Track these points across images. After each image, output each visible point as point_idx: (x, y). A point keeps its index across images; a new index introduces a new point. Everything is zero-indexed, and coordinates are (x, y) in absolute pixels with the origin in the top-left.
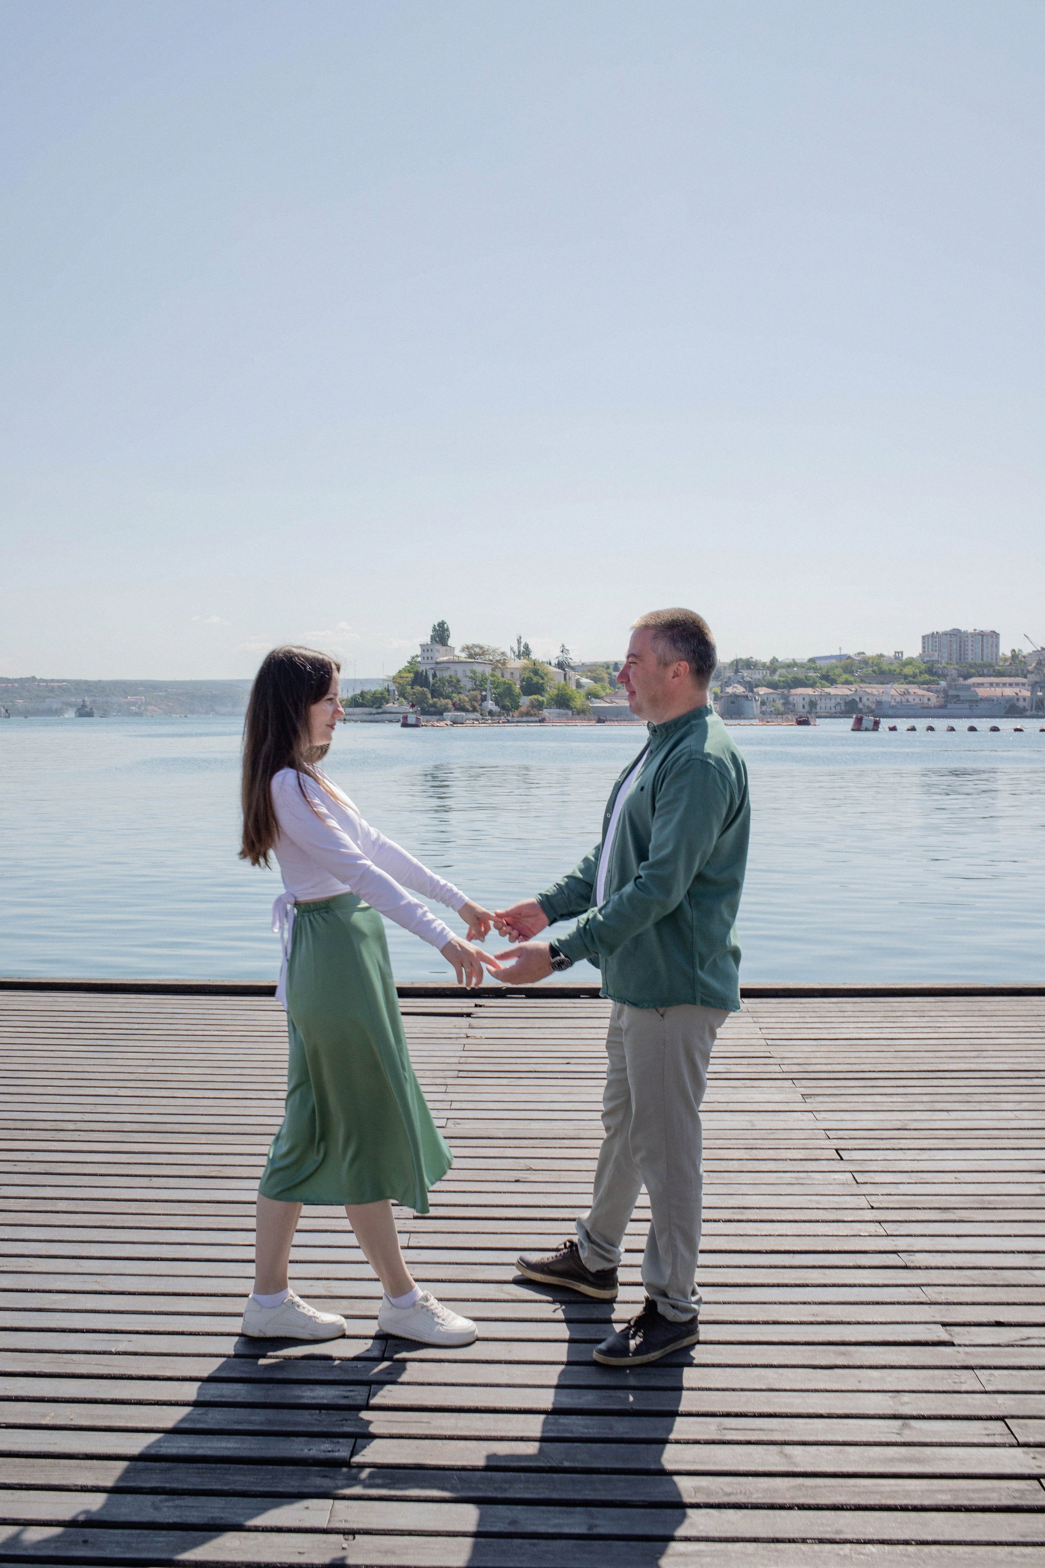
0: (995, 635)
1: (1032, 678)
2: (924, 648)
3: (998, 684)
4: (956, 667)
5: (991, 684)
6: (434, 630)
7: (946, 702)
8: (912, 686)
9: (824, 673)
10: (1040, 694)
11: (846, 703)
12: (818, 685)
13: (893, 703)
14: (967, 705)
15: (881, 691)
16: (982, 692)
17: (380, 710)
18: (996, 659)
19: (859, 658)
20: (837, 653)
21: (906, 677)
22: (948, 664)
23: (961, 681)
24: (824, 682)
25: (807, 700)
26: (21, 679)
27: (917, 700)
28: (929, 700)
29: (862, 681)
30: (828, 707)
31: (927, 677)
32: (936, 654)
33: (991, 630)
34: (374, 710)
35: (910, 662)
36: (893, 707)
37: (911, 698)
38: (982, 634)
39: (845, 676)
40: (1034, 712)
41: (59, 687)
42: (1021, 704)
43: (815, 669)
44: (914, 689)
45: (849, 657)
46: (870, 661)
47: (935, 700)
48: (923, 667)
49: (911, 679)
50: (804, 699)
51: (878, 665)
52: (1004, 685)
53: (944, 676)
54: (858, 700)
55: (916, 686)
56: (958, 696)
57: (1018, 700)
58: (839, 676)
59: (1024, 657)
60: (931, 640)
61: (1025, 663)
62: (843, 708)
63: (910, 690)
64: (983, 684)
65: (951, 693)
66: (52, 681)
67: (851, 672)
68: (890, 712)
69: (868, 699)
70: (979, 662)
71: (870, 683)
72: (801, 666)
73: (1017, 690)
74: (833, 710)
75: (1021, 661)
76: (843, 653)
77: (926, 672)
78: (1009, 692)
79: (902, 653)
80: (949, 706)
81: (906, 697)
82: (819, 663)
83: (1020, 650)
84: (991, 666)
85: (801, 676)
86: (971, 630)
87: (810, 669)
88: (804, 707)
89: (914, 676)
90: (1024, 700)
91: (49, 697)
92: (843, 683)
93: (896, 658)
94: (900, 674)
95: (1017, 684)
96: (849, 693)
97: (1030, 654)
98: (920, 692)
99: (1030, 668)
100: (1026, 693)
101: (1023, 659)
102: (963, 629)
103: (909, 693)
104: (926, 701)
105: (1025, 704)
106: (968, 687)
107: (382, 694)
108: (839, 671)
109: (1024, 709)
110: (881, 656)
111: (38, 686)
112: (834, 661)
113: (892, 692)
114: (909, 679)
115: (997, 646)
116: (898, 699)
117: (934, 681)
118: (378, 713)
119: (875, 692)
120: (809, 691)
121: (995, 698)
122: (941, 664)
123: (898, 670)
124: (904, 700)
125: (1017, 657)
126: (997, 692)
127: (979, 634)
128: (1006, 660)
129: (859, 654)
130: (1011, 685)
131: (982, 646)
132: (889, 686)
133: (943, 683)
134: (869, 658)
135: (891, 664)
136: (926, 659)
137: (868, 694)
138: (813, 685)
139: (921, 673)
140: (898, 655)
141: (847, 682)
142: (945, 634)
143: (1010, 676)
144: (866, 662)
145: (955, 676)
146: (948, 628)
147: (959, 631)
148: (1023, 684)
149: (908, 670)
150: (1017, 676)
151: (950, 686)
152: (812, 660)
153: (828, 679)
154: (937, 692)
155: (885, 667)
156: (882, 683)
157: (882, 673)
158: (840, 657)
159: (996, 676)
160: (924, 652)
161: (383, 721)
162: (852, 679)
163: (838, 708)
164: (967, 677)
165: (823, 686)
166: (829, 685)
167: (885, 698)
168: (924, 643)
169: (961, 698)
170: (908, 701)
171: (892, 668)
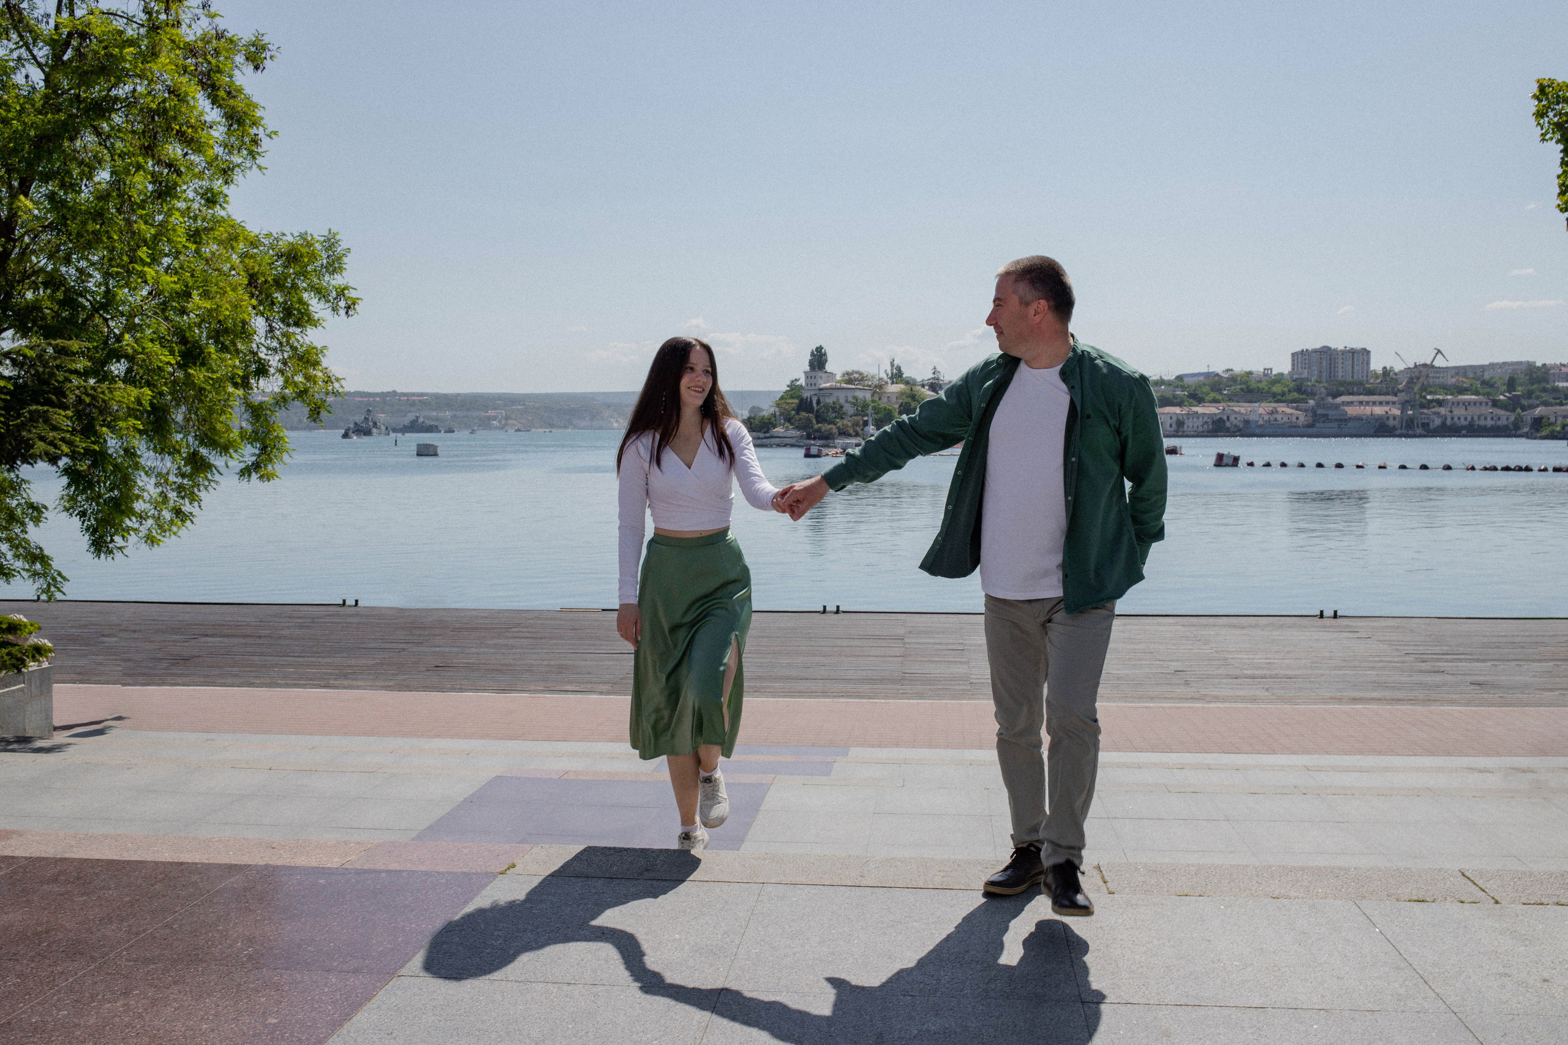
0: (1366, 352)
1: (1402, 396)
2: (1293, 365)
3: (1367, 403)
4: (1326, 385)
5: (1361, 403)
6: (812, 354)
7: (1314, 421)
8: (1280, 404)
9: (1192, 392)
10: (1410, 412)
11: (1214, 422)
12: (1186, 403)
13: (1261, 422)
14: (1335, 425)
15: (1249, 409)
16: (1351, 411)
17: (767, 435)
18: (1367, 376)
19: (1226, 376)
20: (1205, 370)
21: (1274, 395)
22: (1317, 381)
23: (1330, 399)
24: (1191, 400)
25: (1175, 419)
26: (383, 393)
27: (1286, 419)
28: (1297, 418)
29: (1230, 400)
30: (1196, 426)
31: (1295, 395)
32: (1306, 371)
33: (1362, 347)
34: (762, 435)
35: (1279, 379)
36: (1261, 426)
37: (1279, 417)
38: (1353, 352)
39: (1213, 395)
40: (1404, 431)
41: (420, 401)
42: (1391, 423)
43: (1183, 388)
44: (1282, 408)
45: (1217, 375)
46: (1239, 379)
47: (1302, 418)
48: (1292, 385)
49: (1279, 397)
50: (1171, 418)
51: (1246, 383)
52: (1374, 403)
53: (1312, 394)
54: (1225, 418)
55: (1284, 404)
56: (1327, 415)
57: (1388, 418)
58: (1208, 394)
59: (1396, 374)
60: (1301, 357)
61: (1397, 381)
62: (1210, 427)
63: (1278, 409)
64: (1352, 403)
65: (1319, 412)
66: (413, 394)
67: (1219, 391)
68: (1258, 431)
69: (1236, 418)
70: (1350, 379)
71: (1238, 402)
72: (1169, 383)
73: (1387, 408)
74: (1201, 429)
75: (1392, 378)
76: (1210, 370)
77: (1295, 391)
78: (1379, 410)
79: (1271, 369)
80: (1317, 425)
81: (1275, 416)
82: (1186, 381)
83: (1391, 368)
84: (1361, 384)
85: (1169, 395)
86: (1341, 347)
87: (1177, 387)
88: (1171, 426)
89: (1283, 394)
90: (1394, 418)
91: (410, 411)
92: (1210, 402)
93: (1265, 375)
94: (1268, 392)
95: (1387, 403)
96: (1217, 411)
97: (1401, 372)
98: (1289, 411)
99: (1400, 387)
100: (1396, 412)
101: (1394, 377)
102: (1333, 346)
103: (1277, 412)
104: (1294, 420)
105: (1396, 423)
106: (1337, 406)
107: (770, 419)
108: (1206, 389)
109: (1394, 428)
110: (1250, 373)
111: (399, 400)
112: (1202, 378)
113: (1260, 410)
114: (1278, 398)
115: (1368, 363)
116: (1266, 418)
117: (1303, 399)
118: (765, 438)
119: (1243, 410)
120: (1177, 410)
121: (1364, 417)
122: (1310, 381)
123: (1266, 388)
124: (1272, 419)
125: (1389, 374)
126: (1367, 410)
127: (1349, 351)
128: (1376, 376)
129: (1228, 370)
130: (1381, 403)
131: (1353, 363)
132: (1257, 404)
133: (1312, 402)
134: (1237, 376)
135: (1260, 381)
136: (1295, 377)
137: (1236, 413)
138: (1180, 404)
139: (1289, 391)
140: (1267, 372)
141: (1215, 401)
142: (1315, 351)
143: (1380, 394)
144: (1233, 379)
145: (1323, 395)
146: (1318, 346)
147: (1329, 348)
148: (1394, 403)
149: (1277, 389)
150: (1387, 394)
151: (1318, 405)
152: (1180, 378)
153: (1196, 397)
154: (1306, 411)
155: (1253, 385)
156: (1250, 402)
157: (1250, 391)
158: (1207, 375)
159: (1365, 395)
160: (1293, 369)
161: (771, 446)
162: (1220, 397)
163: (1206, 427)
164: (1335, 396)
165: (1191, 405)
166: (1197, 403)
167: (1253, 417)
168: (1293, 360)
169: (1330, 417)
170: (1276, 420)
171: (1260, 386)
